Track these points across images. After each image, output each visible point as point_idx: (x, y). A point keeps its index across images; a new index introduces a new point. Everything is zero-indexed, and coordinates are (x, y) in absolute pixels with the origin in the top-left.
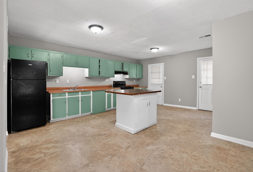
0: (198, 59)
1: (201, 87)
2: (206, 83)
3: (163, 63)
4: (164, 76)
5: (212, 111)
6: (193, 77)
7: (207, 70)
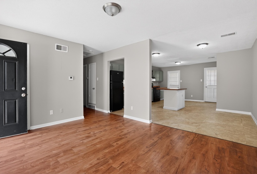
0: (205, 68)
1: (206, 87)
2: (210, 85)
3: (180, 71)
4: (180, 80)
5: (216, 103)
6: (201, 80)
7: (210, 76)
